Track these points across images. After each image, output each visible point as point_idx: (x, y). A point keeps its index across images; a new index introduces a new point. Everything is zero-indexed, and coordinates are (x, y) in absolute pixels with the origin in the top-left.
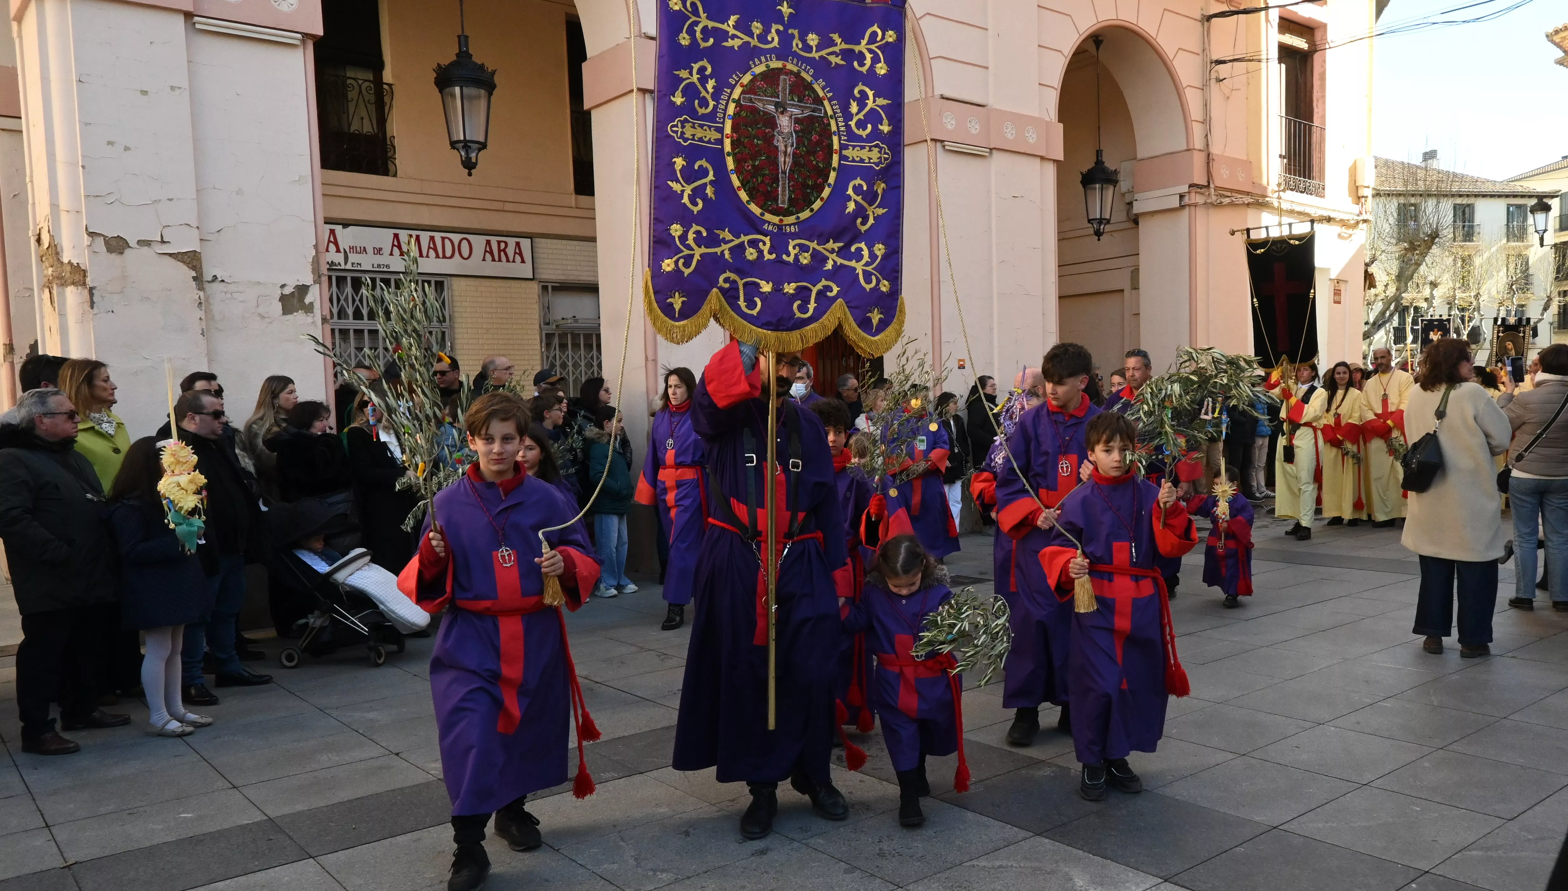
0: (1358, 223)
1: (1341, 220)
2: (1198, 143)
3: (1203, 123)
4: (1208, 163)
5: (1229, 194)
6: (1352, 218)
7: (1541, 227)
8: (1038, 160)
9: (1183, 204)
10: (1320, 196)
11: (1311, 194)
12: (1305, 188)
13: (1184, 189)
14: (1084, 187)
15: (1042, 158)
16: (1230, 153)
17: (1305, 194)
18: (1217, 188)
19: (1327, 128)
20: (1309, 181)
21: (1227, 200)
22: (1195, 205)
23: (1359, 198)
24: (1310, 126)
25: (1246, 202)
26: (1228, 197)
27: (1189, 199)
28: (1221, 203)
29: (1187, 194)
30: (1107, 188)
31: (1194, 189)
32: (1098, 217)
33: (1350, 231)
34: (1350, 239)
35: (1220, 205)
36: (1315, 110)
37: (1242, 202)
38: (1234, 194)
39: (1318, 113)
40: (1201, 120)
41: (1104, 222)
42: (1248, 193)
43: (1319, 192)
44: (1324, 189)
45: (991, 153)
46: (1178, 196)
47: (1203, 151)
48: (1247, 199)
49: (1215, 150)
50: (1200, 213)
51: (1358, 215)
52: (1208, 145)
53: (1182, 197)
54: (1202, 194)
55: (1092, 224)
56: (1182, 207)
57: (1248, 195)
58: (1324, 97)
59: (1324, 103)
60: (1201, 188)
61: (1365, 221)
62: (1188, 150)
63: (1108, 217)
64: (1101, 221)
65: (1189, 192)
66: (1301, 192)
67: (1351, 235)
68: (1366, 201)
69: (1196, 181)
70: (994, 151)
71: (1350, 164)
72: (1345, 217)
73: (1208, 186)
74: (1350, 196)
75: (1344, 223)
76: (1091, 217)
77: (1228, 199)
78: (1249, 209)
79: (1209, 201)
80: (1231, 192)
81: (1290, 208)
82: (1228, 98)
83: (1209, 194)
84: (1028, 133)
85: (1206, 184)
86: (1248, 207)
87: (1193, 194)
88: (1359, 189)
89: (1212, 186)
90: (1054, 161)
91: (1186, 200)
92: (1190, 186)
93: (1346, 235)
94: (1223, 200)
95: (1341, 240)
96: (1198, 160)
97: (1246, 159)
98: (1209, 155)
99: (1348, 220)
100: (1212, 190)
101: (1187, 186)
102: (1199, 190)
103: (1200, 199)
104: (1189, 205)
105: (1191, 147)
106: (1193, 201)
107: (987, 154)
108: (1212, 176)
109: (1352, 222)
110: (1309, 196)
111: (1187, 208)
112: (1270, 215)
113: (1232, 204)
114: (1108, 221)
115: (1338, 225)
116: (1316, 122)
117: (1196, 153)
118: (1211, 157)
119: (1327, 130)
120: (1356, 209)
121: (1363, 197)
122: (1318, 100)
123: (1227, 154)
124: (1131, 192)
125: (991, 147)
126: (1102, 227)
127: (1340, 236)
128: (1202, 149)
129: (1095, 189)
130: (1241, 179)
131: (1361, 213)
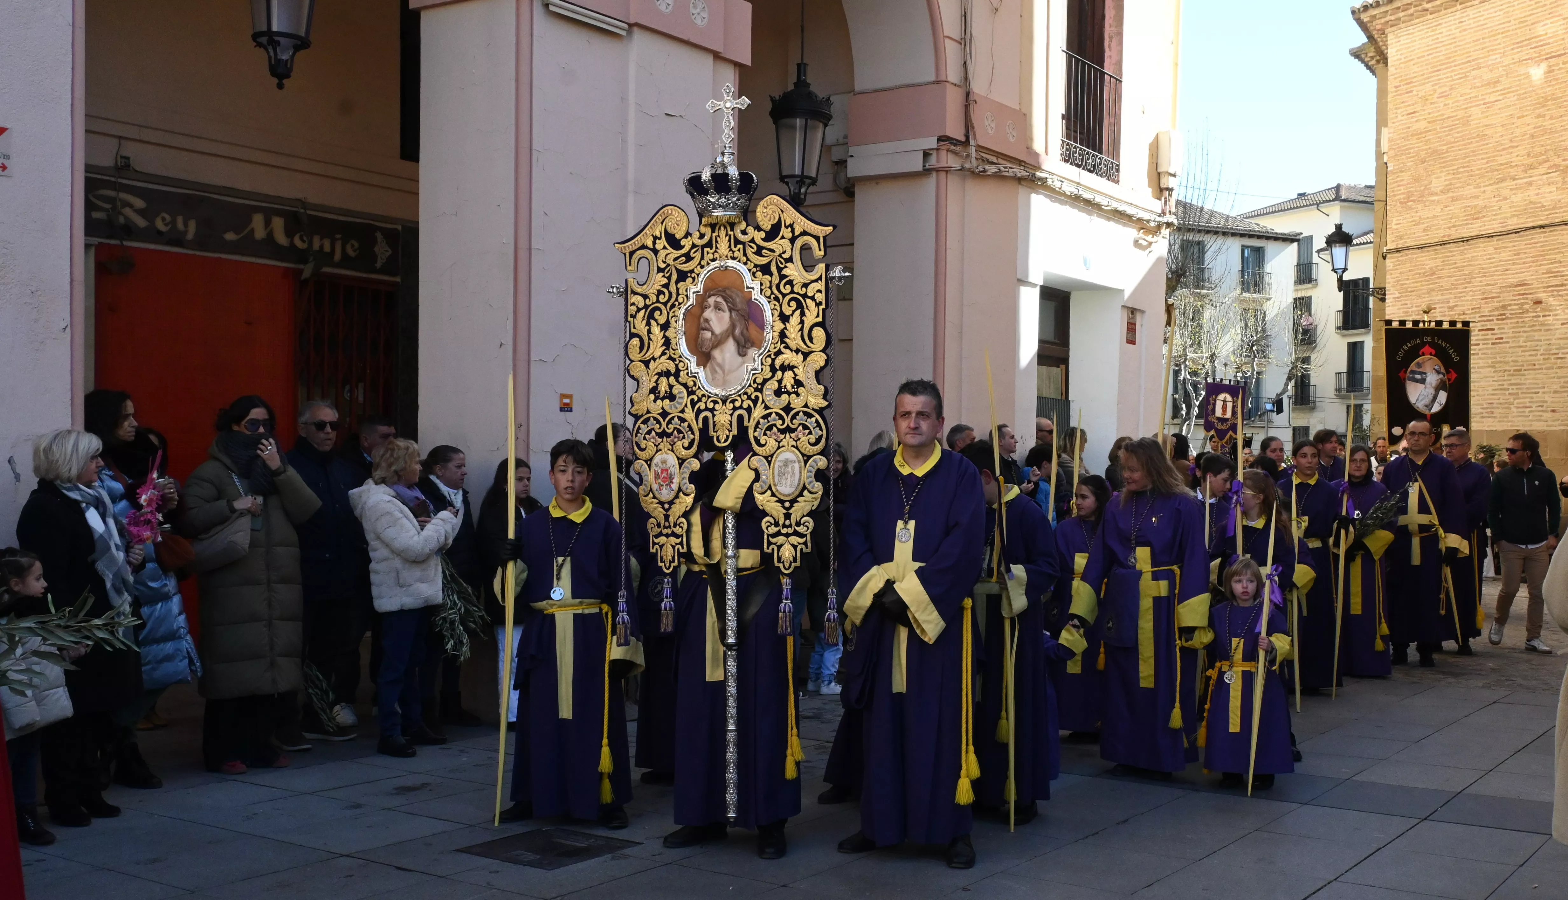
0: (1159, 226)
1: (1140, 220)
2: (953, 74)
3: (961, 44)
4: (967, 107)
5: (994, 159)
6: (1153, 219)
7: (1340, 265)
8: (708, 61)
9: (927, 167)
10: (1113, 181)
11: (1101, 176)
12: (1095, 165)
13: (931, 143)
14: (775, 122)
15: (717, 56)
16: (996, 97)
17: (1094, 175)
18: (980, 148)
19: (1123, 80)
20: (1100, 155)
21: (992, 169)
22: (947, 170)
23: (1161, 190)
24: (1103, 74)
25: (1019, 175)
26: (993, 163)
27: (938, 161)
28: (985, 171)
29: (934, 153)
30: (815, 128)
31: (945, 145)
32: (797, 172)
33: (1149, 238)
34: (1149, 250)
35: (981, 175)
36: (1107, 53)
37: (1011, 174)
38: (1000, 161)
39: (1110, 57)
40: (958, 38)
41: (808, 181)
42: (1020, 162)
43: (1112, 173)
44: (1118, 170)
45: (630, 32)
46: (921, 153)
47: (959, 86)
48: (1020, 172)
49: (978, 87)
50: (953, 185)
51: (1160, 216)
52: (966, 78)
53: (926, 154)
54: (956, 153)
55: (787, 184)
56: (927, 172)
57: (1020, 165)
58: (1120, 34)
59: (1120, 43)
60: (955, 145)
61: (1169, 225)
62: (938, 82)
63: (813, 175)
64: (802, 180)
65: (937, 149)
66: (1090, 171)
67: (1150, 244)
68: (1170, 195)
69: (949, 133)
70: (635, 29)
71: (1151, 139)
72: (1145, 216)
73: (966, 144)
74: (1149, 186)
75: (1141, 224)
76: (784, 173)
77: (993, 167)
78: (1020, 186)
79: (967, 166)
80: (997, 157)
81: (1076, 192)
82: (997, 10)
83: (968, 156)
84: (695, 7)
85: (963, 139)
86: (1020, 183)
87: (943, 153)
88: (1162, 176)
89: (972, 142)
90: (737, 65)
91: (933, 161)
92: (940, 139)
93: (1145, 243)
94: (987, 167)
95: (1138, 250)
96: (953, 99)
97: (1017, 108)
98: (968, 94)
99: (1148, 221)
100: (973, 149)
101: (936, 138)
102: (952, 147)
103: (953, 162)
104: (937, 170)
105: (944, 78)
106: (943, 164)
107: (624, 33)
108: (973, 128)
109: (1152, 224)
110: (1099, 178)
111: (934, 174)
112: (1047, 201)
113: (999, 176)
114: (814, 181)
115: (1134, 228)
116: (1108, 69)
117: (950, 89)
118: (971, 97)
119: (1124, 85)
120: (1157, 206)
121: (1167, 189)
122: (1111, 38)
123: (992, 97)
124: (844, 143)
125: (632, 21)
126: (803, 190)
127: (1136, 243)
128: (958, 83)
129: (794, 127)
130: (1011, 139)
131: (1163, 213)
